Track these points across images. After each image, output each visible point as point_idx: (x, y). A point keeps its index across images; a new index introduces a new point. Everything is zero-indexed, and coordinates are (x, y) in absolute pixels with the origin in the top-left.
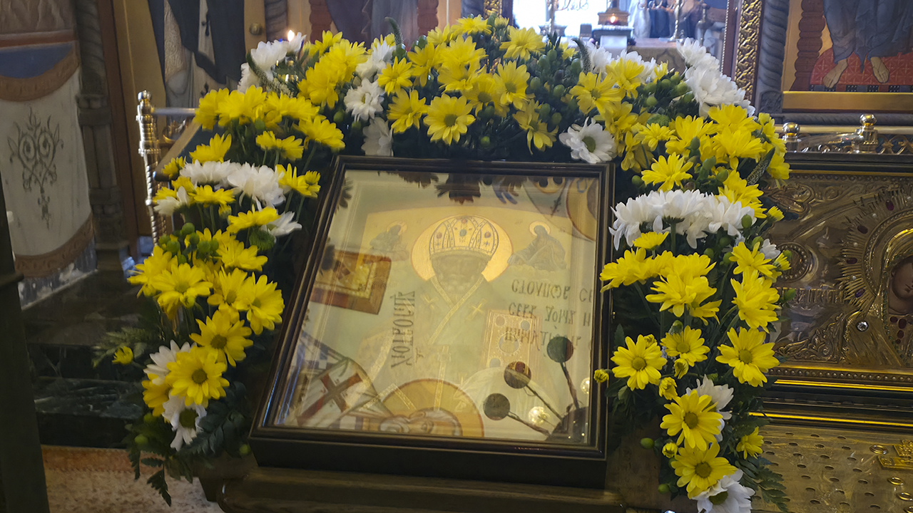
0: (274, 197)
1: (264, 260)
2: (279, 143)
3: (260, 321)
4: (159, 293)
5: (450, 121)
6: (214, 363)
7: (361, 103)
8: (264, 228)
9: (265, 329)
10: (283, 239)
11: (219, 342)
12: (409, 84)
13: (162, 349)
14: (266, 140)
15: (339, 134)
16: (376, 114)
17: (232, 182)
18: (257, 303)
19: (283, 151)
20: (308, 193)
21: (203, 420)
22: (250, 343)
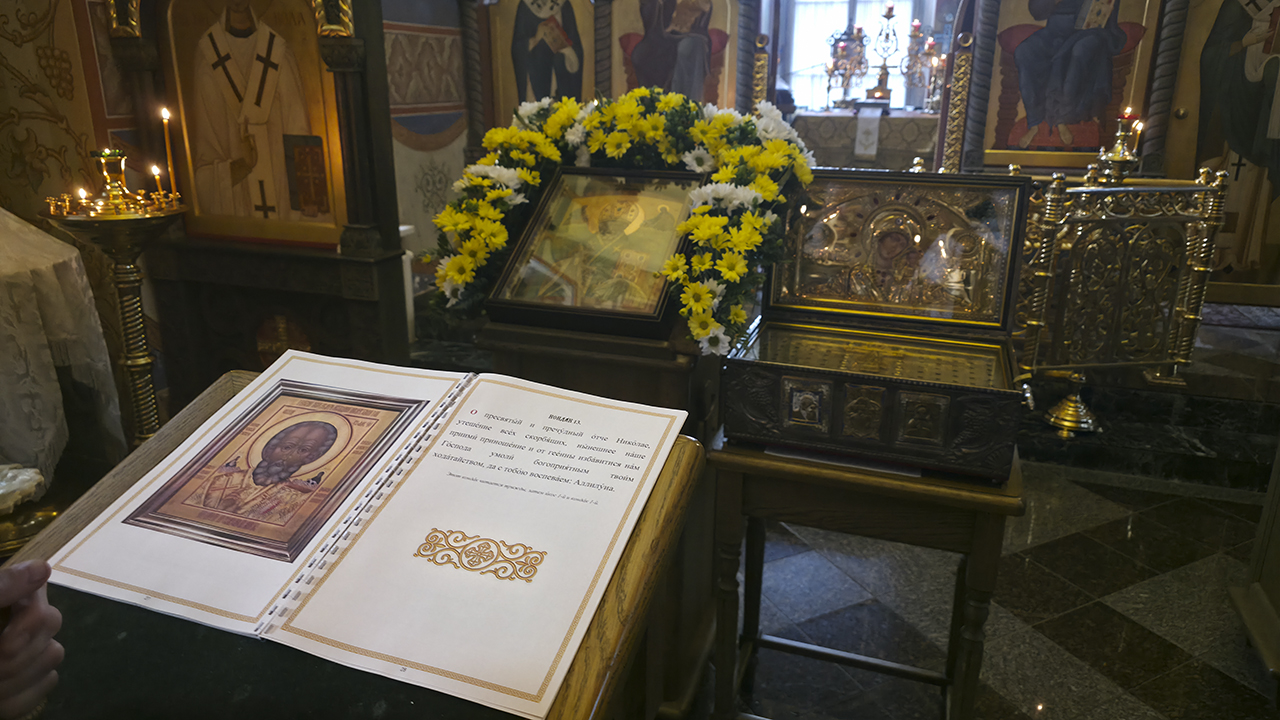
0: (514, 184)
1: (502, 215)
2: (521, 156)
3: (494, 243)
4: (444, 227)
5: (619, 146)
6: (469, 263)
7: (573, 137)
8: (506, 200)
9: (497, 249)
10: (517, 207)
11: (473, 254)
12: (598, 125)
13: (446, 257)
14: (514, 154)
15: (558, 153)
16: (581, 143)
17: (491, 175)
18: (493, 235)
19: (523, 161)
20: (532, 183)
21: (462, 293)
22: (488, 256)
